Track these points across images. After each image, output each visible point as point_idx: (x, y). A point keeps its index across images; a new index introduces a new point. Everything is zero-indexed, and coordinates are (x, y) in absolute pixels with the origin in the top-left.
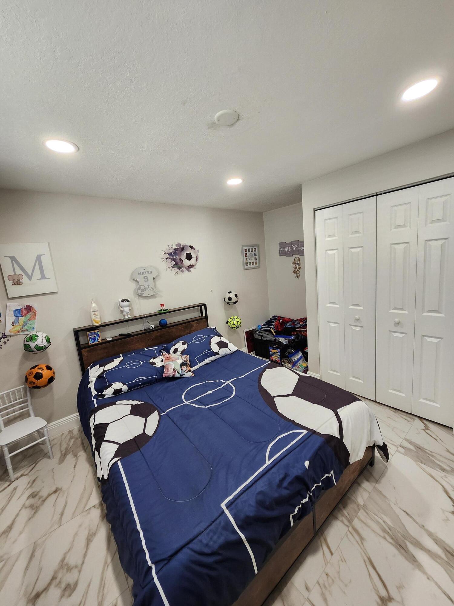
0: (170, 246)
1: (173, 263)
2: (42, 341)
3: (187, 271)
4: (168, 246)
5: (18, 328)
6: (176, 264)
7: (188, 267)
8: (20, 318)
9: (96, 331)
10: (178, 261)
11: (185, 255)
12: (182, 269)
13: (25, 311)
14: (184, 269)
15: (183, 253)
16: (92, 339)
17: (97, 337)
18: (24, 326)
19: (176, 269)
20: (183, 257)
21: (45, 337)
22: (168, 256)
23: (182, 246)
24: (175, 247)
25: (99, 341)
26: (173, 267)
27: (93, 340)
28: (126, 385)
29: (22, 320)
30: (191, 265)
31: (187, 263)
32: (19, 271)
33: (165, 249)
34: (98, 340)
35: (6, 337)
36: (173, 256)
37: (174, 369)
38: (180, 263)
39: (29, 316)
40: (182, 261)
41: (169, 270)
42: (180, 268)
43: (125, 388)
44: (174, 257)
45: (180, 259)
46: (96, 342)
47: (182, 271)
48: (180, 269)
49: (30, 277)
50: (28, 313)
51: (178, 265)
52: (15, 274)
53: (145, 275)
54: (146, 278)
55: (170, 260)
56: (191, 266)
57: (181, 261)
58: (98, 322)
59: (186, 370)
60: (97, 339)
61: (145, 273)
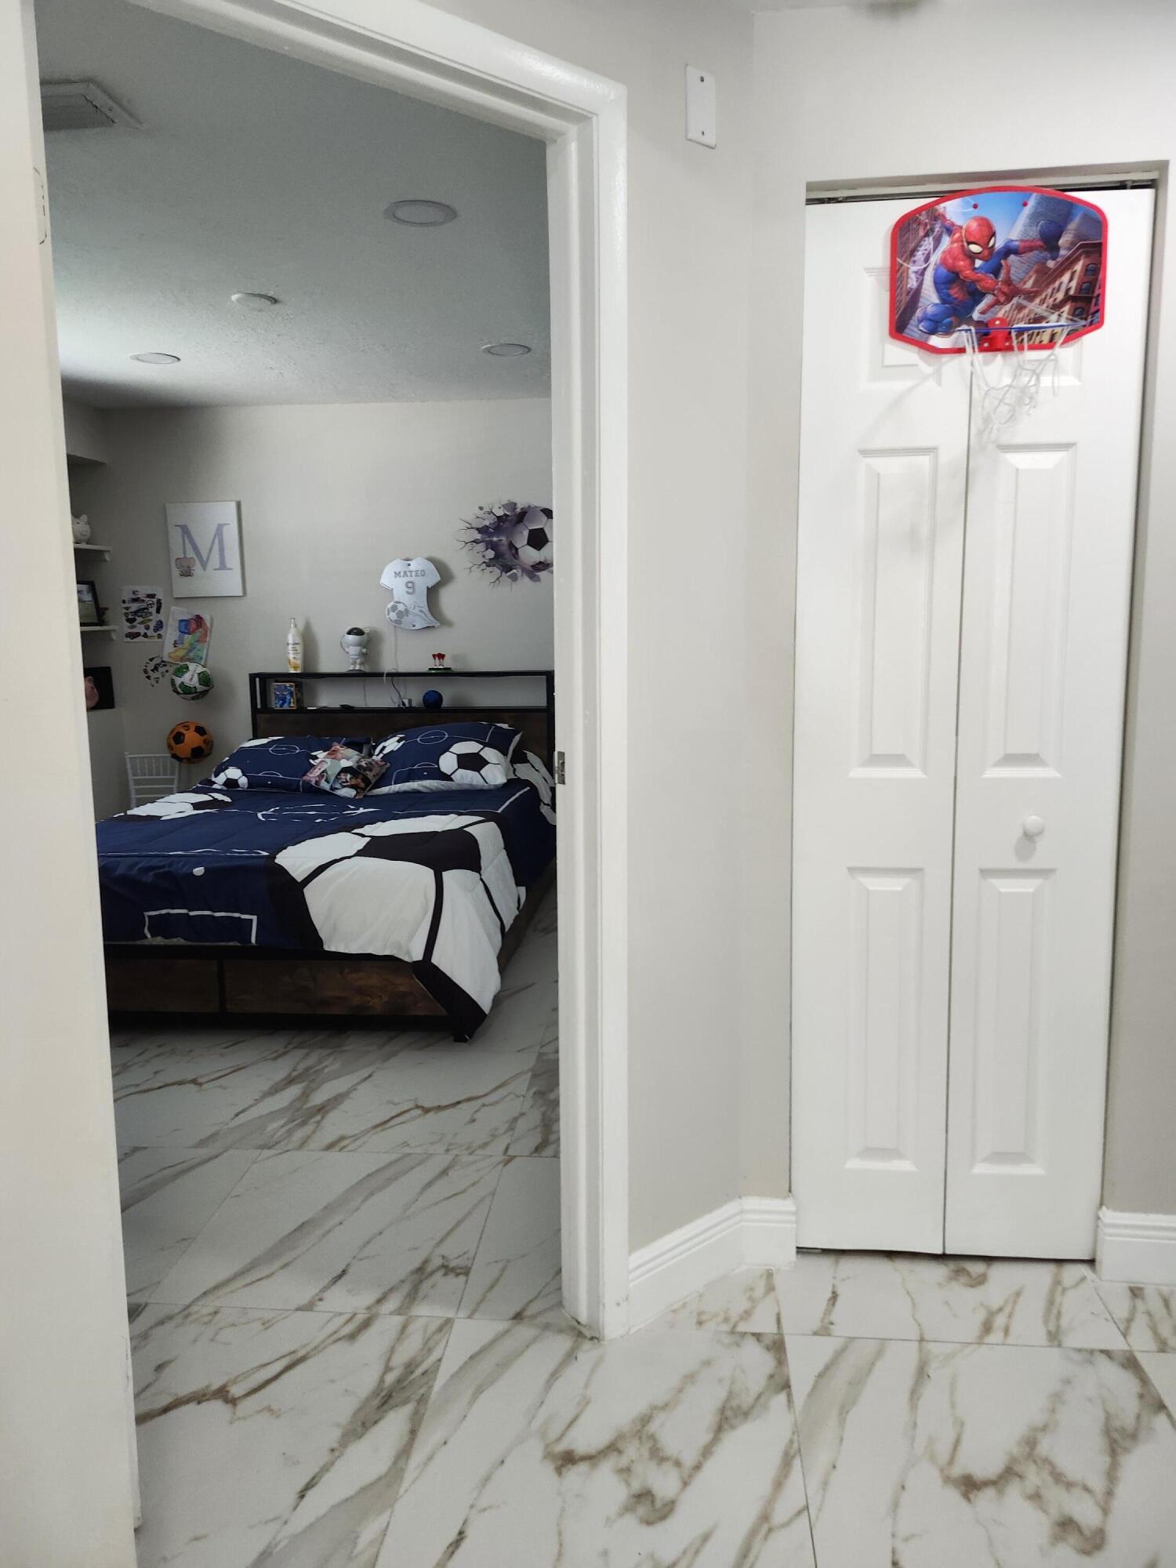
0: (487, 509)
1: (491, 554)
2: (192, 679)
3: (526, 579)
4: (481, 508)
5: (181, 653)
6: (498, 556)
7: (532, 566)
8: (186, 636)
9: (288, 684)
10: (504, 548)
11: (526, 533)
12: (514, 571)
13: (193, 625)
14: (520, 570)
15: (520, 527)
16: (280, 699)
17: (288, 697)
18: (190, 651)
19: (497, 571)
20: (521, 540)
21: (199, 674)
22: (478, 536)
23: (518, 510)
24: (500, 513)
25: (292, 705)
26: (488, 566)
27: (281, 702)
28: (246, 776)
29: (188, 638)
30: (540, 562)
31: (530, 555)
32: (191, 554)
33: (470, 518)
34: (290, 703)
35: (165, 665)
36: (491, 535)
37: (323, 772)
38: (508, 555)
39: (198, 634)
40: (517, 549)
41: (476, 572)
42: (507, 568)
43: (243, 781)
44: (495, 539)
45: (511, 546)
46: (286, 707)
47: (514, 578)
48: (506, 572)
49: (204, 565)
50: (197, 629)
51: (503, 560)
52: (185, 557)
53: (410, 579)
54: (410, 585)
55: (481, 547)
56: (541, 566)
57: (514, 551)
58: (295, 668)
59: (344, 782)
60: (287, 701)
61: (409, 574)
